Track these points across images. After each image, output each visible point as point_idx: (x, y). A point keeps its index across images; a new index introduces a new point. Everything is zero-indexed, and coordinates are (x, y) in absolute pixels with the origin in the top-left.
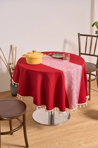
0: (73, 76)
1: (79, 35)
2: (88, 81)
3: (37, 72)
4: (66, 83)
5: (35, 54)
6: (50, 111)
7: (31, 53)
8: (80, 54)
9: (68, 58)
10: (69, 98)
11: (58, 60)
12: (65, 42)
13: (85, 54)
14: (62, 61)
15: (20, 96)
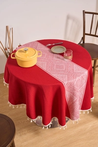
0: (75, 87)
1: (84, 12)
2: (93, 67)
4: (67, 94)
5: (27, 53)
6: (47, 126)
7: (23, 52)
8: (85, 34)
9: (71, 57)
10: (70, 109)
11: (58, 58)
12: (68, 18)
13: (90, 35)
14: (62, 59)
15: (11, 105)
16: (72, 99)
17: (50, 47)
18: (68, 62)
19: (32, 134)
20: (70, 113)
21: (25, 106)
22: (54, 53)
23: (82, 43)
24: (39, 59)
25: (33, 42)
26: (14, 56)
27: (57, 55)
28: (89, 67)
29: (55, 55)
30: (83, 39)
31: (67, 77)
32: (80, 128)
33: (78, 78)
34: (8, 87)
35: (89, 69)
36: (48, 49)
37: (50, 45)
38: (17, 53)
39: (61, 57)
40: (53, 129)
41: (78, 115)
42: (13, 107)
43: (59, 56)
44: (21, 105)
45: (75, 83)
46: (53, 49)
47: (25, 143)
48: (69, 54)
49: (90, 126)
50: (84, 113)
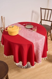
0: (39, 45)
1: (41, 9)
3: (15, 43)
4: (35, 49)
5: (13, 28)
7: (11, 28)
8: (41, 20)
9: (36, 30)
10: (36, 57)
11: (29, 30)
12: (33, 12)
13: (44, 20)
14: (31, 31)
15: (5, 56)
16: (37, 51)
17: (25, 26)
18: (34, 32)
19: (16, 72)
20: (37, 59)
21: (13, 56)
22: (27, 28)
23: (40, 24)
24: (19, 31)
25: (16, 24)
26: (6, 30)
27: (29, 29)
28: (46, 34)
29: (27, 29)
30: (41, 22)
31: (34, 40)
32: (41, 68)
33: (40, 40)
34: (3, 47)
35: (46, 36)
36: (24, 27)
37: (25, 24)
38: (8, 28)
39: (31, 30)
40: (27, 69)
41: (40, 60)
42: (7, 57)
43: (30, 30)
44: (11, 56)
45: (39, 43)
46: (26, 26)
47: (13, 77)
48: (35, 28)
49: (47, 66)
50: (43, 59)
